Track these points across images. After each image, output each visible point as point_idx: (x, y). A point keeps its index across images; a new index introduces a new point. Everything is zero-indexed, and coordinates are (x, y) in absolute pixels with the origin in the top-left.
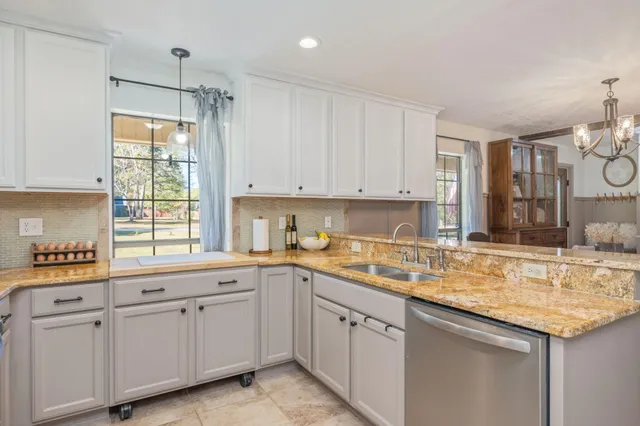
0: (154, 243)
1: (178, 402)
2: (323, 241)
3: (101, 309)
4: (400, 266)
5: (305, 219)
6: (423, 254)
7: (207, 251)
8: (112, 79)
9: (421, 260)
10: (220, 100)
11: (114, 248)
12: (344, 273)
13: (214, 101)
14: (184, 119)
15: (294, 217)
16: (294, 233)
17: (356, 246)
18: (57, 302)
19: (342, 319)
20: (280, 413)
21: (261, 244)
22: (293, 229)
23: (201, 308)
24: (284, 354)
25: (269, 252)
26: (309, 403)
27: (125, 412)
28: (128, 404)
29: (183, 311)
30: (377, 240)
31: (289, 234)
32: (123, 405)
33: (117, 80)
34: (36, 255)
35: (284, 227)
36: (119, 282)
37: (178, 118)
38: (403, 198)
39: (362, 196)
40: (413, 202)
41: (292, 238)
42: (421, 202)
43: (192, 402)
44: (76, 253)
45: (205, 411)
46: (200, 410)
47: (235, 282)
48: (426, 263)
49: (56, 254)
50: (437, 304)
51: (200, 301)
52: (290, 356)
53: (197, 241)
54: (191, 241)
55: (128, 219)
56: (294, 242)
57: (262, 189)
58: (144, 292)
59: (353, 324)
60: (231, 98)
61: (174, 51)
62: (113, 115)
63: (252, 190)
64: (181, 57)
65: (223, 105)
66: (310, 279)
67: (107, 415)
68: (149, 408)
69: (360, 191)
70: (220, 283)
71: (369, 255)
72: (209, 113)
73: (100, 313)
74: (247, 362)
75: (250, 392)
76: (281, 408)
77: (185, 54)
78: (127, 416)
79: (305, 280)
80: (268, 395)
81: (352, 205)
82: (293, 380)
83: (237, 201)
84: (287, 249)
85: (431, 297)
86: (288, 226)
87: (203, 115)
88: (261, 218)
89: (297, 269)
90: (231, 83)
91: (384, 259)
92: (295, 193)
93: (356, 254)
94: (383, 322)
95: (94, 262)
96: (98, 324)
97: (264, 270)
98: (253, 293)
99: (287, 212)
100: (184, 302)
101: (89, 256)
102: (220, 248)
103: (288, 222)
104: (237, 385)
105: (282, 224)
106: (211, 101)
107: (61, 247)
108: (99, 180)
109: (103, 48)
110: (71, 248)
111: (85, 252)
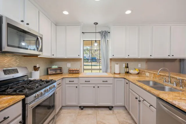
0: (92, 69)
1: (93, 109)
2: (137, 72)
3: (77, 84)
4: (162, 83)
5: (131, 64)
6: (173, 80)
7: (103, 72)
8: (83, 33)
9: (172, 82)
10: (106, 34)
11: (84, 70)
12: (138, 83)
13: (105, 34)
14: (97, 40)
15: (128, 64)
16: (128, 69)
17: (147, 74)
18: (70, 81)
19: (136, 98)
20: (117, 121)
21: (117, 71)
22: (127, 67)
23: (98, 87)
24: (122, 104)
25: (120, 73)
26: (127, 121)
27: (82, 108)
28: (83, 106)
29: (94, 87)
30: (155, 73)
31: (126, 69)
32: (81, 106)
33: (84, 33)
34: (69, 71)
35: (125, 67)
36: (81, 78)
37: (95, 40)
38: (170, 58)
39: (152, 57)
40: (177, 59)
41: (127, 70)
42: (180, 59)
43: (96, 110)
44: (76, 71)
45: (98, 114)
46: (97, 113)
47: (107, 81)
48: (174, 84)
49: (72, 71)
50: (169, 103)
51: (98, 85)
52: (123, 105)
53: (101, 69)
54: (100, 69)
55: (97, 62)
56: (128, 71)
57: (117, 56)
58: (85, 81)
59: (140, 101)
60: (109, 33)
61: (94, 23)
62: (84, 40)
63: (114, 56)
64: (96, 24)
65: (107, 35)
66: (128, 83)
67: (79, 108)
68: (87, 109)
69: (151, 56)
70: (103, 81)
71: (152, 78)
72: (103, 37)
73: (77, 85)
74: (110, 104)
75: (111, 112)
76: (118, 120)
77: (97, 23)
78: (82, 109)
79: (127, 83)
80: (115, 114)
81: (148, 60)
82: (124, 112)
83: (111, 59)
84: (125, 73)
85: (166, 100)
86: (126, 66)
87: (102, 38)
88: (117, 64)
89: (125, 80)
90: (109, 28)
91: (157, 80)
92: (127, 57)
93: (148, 77)
94: (149, 103)
95: (79, 73)
96: (77, 87)
97: (115, 79)
98: (112, 85)
99: (125, 62)
100: (94, 85)
101: (78, 71)
102: (106, 72)
103: (126, 65)
104: (108, 109)
105: (124, 65)
106: (104, 34)
107: (73, 70)
108: (79, 55)
109: (80, 26)
110: (75, 70)
111: (77, 71)
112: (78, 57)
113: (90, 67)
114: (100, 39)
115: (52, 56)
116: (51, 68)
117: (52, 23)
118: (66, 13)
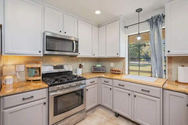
0: (139, 71)
8: (125, 27)
11: (128, 71)
13: (156, 20)
18: (104, 81)
23: (135, 96)
29: (129, 94)
33: (127, 27)
34: (111, 71)
47: (149, 92)
49: (114, 71)
58: (119, 85)
61: (137, 11)
62: (129, 36)
63: (169, 53)
64: (139, 12)
73: (112, 87)
87: (152, 27)
88: (183, 66)
95: (120, 74)
96: (111, 89)
100: (130, 92)
106: (154, 21)
107: (115, 69)
108: (117, 54)
109: (119, 21)
110: (117, 70)
111: (119, 71)
112: (117, 55)
113: (137, 68)
114: (149, 30)
115: (93, 56)
116: (95, 66)
117: (93, 26)
118: (98, 12)
